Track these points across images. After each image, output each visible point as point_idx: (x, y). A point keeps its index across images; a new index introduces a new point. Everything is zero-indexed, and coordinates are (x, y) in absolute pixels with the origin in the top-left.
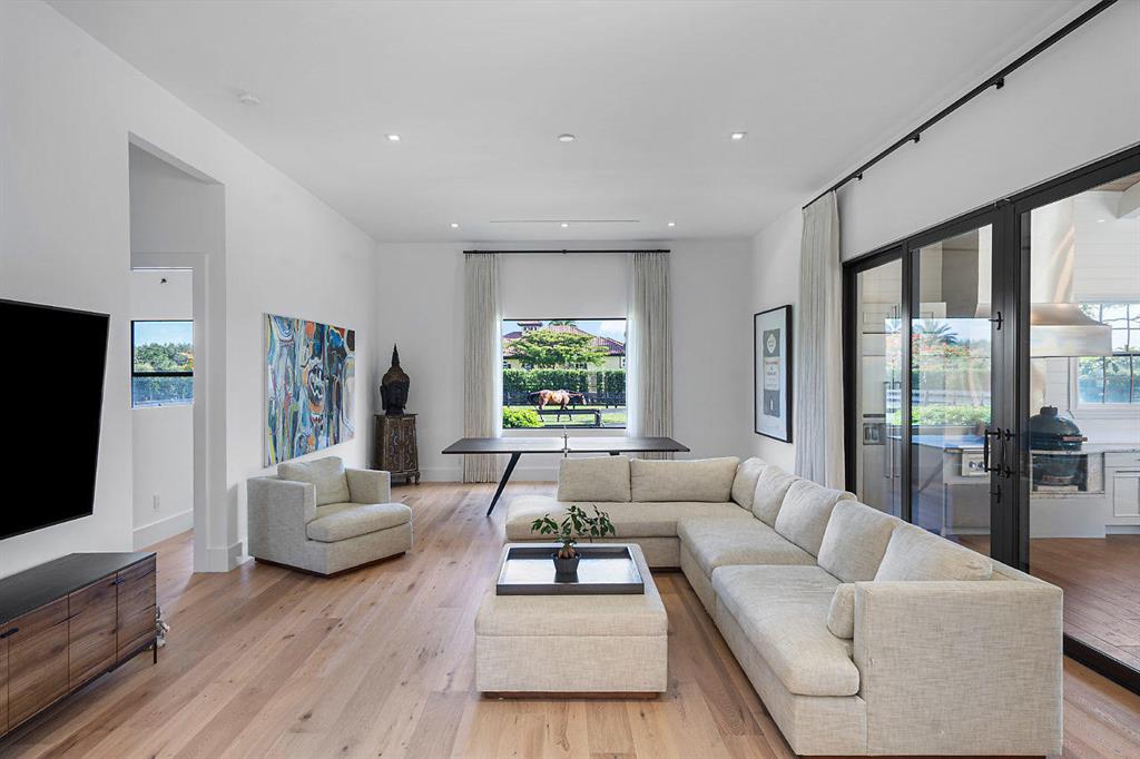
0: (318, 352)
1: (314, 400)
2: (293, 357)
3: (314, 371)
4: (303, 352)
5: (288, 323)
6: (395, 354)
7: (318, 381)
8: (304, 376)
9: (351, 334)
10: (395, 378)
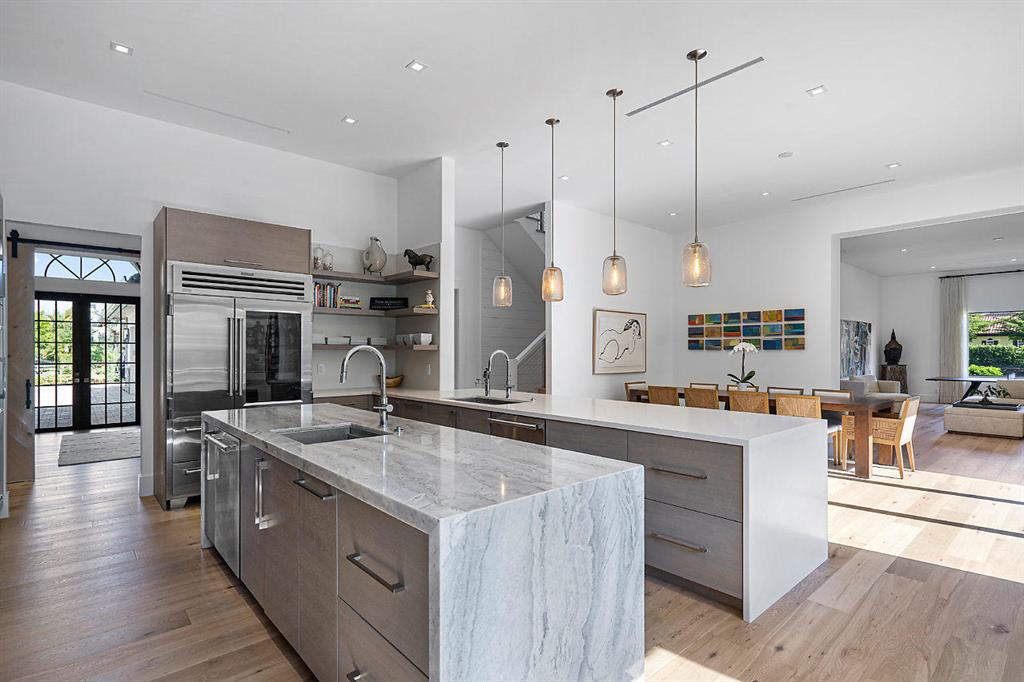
0: (857, 335)
1: (856, 354)
2: (849, 336)
3: (856, 342)
4: (852, 333)
5: (848, 322)
6: (893, 334)
7: (857, 346)
8: (852, 343)
9: (870, 325)
10: (893, 346)
